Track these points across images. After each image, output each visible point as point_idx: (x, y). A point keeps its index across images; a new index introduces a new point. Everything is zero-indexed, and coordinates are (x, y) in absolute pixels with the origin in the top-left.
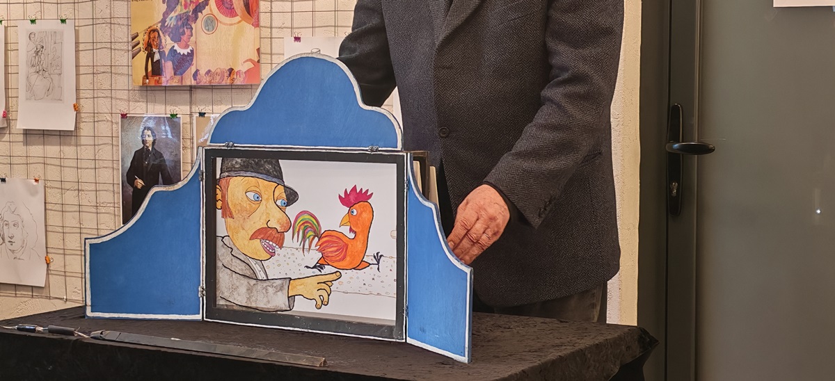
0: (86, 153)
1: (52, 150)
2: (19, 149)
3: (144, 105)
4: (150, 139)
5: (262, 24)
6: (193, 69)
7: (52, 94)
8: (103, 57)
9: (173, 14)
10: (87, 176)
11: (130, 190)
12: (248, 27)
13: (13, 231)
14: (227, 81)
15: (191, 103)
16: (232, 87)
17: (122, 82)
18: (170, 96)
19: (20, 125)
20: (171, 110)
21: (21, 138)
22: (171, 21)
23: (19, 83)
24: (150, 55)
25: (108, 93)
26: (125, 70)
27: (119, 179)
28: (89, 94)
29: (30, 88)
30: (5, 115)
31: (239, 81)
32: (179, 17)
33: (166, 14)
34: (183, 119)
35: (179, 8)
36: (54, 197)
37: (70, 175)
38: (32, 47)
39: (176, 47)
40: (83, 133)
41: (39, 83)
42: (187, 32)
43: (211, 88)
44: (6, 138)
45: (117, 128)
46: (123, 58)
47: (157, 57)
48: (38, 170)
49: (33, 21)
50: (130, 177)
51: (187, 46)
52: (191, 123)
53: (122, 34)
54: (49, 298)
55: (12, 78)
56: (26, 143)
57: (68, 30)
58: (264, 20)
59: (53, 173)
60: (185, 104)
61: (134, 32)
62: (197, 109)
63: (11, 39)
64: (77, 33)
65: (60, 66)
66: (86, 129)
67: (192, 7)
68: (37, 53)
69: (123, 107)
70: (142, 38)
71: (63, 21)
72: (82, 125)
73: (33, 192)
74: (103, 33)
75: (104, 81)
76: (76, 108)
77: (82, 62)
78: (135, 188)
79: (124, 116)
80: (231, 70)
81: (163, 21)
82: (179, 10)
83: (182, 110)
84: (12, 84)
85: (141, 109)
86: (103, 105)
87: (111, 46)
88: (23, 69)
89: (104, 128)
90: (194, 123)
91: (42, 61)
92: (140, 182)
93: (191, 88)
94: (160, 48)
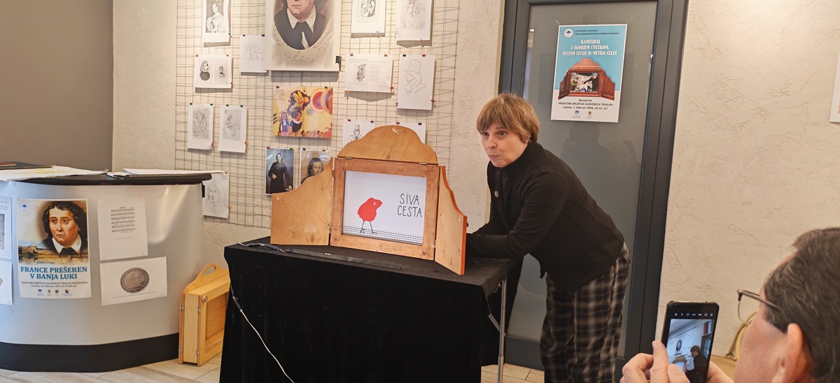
0: (250, 162)
1: (234, 161)
2: (218, 159)
3: (277, 144)
4: (280, 158)
5: (333, 113)
6: (301, 130)
7: (235, 137)
8: (260, 122)
9: (293, 107)
10: (250, 172)
11: (270, 179)
12: (327, 114)
13: (214, 194)
14: (316, 136)
15: (299, 144)
16: (318, 139)
17: (268, 134)
18: (290, 141)
19: (220, 149)
20: (290, 147)
21: (219, 155)
22: (292, 109)
23: (220, 131)
24: (282, 123)
25: (261, 138)
26: (269, 129)
27: (265, 174)
28: (252, 138)
29: (225, 133)
30: (212, 145)
31: (322, 137)
32: (296, 108)
33: (290, 106)
34: (296, 151)
35: (296, 104)
36: (234, 180)
37: (242, 171)
38: (227, 116)
39: (294, 121)
40: (248, 154)
41: (229, 131)
42: (299, 114)
43: (310, 138)
44: (212, 154)
45: (265, 153)
46: (269, 124)
47: (285, 124)
48: (227, 169)
49: (227, 105)
50: (270, 174)
51: (299, 120)
52: (299, 153)
53: (269, 113)
54: (229, 223)
55: (216, 129)
56: (222, 157)
57: (244, 110)
58: (334, 111)
59: (234, 170)
60: (296, 144)
61: (274, 113)
62: (302, 147)
63: (217, 112)
64: (248, 111)
65: (239, 125)
66: (250, 152)
67: (302, 105)
68: (229, 119)
69: (268, 144)
70: (279, 116)
71: (242, 106)
72: (248, 151)
73: (224, 178)
74: (260, 112)
75: (259, 133)
76: (246, 143)
77: (249, 124)
78: (272, 179)
79: (268, 148)
80: (319, 132)
81: (288, 109)
82: (296, 105)
83: (295, 147)
84: (216, 131)
85: (277, 146)
86: (259, 143)
87: (263, 118)
88: (222, 125)
89: (259, 153)
90: (302, 154)
91: (231, 123)
92: (274, 176)
93: (300, 138)
94: (287, 120)
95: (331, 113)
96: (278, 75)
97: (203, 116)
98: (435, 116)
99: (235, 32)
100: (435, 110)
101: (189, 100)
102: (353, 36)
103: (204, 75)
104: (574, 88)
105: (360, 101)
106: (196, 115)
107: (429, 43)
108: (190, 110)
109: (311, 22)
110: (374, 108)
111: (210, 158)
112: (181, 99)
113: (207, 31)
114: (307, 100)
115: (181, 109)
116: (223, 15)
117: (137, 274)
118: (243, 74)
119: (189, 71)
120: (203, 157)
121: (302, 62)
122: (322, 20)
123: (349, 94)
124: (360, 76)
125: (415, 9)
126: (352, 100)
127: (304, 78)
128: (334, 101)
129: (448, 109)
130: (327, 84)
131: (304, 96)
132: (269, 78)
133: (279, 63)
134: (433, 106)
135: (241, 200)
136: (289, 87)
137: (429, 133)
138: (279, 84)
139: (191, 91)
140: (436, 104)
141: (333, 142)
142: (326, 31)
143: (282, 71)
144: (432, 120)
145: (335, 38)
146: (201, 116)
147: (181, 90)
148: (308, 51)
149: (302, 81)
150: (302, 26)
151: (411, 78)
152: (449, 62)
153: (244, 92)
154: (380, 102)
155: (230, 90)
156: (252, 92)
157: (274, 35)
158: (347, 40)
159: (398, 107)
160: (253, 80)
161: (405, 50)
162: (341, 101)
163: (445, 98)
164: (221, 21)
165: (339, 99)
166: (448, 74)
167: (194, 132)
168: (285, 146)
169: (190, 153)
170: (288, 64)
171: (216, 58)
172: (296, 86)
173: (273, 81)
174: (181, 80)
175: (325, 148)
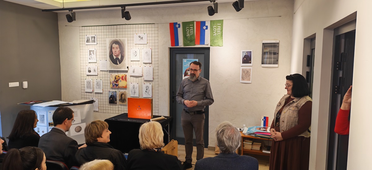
0: (104, 95)
1: (99, 95)
2: (95, 95)
4: (113, 94)
6: (118, 86)
7: (99, 88)
8: (106, 84)
10: (104, 98)
13: (94, 104)
14: (123, 88)
19: (95, 91)
21: (95, 93)
24: (113, 84)
28: (104, 88)
29: (96, 87)
30: (93, 91)
34: (117, 92)
36: (99, 100)
37: (102, 98)
38: (96, 83)
41: (97, 87)
43: (121, 88)
45: (108, 92)
48: (97, 97)
49: (97, 80)
50: (110, 98)
53: (109, 82)
54: (99, 112)
55: (94, 86)
57: (101, 81)
59: (99, 97)
60: (117, 90)
62: (119, 90)
63: (94, 81)
64: (103, 81)
66: (104, 92)
69: (109, 90)
70: (112, 82)
73: (97, 100)
74: (106, 81)
75: (106, 87)
76: (103, 90)
77: (103, 85)
80: (123, 86)
81: (114, 80)
84: (94, 87)
85: (111, 90)
86: (106, 90)
87: (107, 83)
88: (95, 85)
89: (106, 92)
90: (119, 92)
91: (98, 84)
92: (111, 99)
93: (118, 88)
94: (114, 83)
95: (126, 81)
96: (111, 71)
97: (90, 83)
98: (154, 82)
99: (98, 59)
100: (154, 80)
101: (85, 78)
102: (131, 61)
103: (90, 71)
104: (187, 74)
105: (134, 78)
106: (87, 82)
107: (151, 63)
108: (85, 81)
109: (120, 57)
110: (138, 80)
111: (92, 94)
112: (82, 78)
113: (90, 59)
114: (119, 78)
115: (83, 81)
116: (94, 54)
117: (79, 128)
118: (101, 71)
119: (85, 70)
120: (90, 94)
121: (118, 68)
122: (122, 57)
123: (131, 76)
124: (134, 72)
125: (147, 55)
126: (132, 78)
127: (118, 72)
128: (127, 78)
129: (157, 80)
130: (125, 74)
131: (119, 77)
132: (108, 72)
133: (111, 68)
134: (153, 79)
135: (102, 106)
136: (114, 74)
137: (153, 86)
138: (111, 74)
139: (85, 75)
140: (154, 79)
141: (127, 89)
142: (124, 60)
143: (112, 71)
144: (153, 83)
145: (127, 62)
146: (89, 83)
147: (82, 75)
148: (119, 65)
149: (118, 73)
150: (117, 59)
151: (147, 72)
152: (156, 68)
153: (101, 76)
154: (139, 78)
155: (97, 75)
156: (104, 76)
157: (110, 61)
158: (130, 62)
159: (144, 79)
160: (104, 72)
161: (145, 65)
162: (129, 78)
163: (156, 77)
164: (93, 56)
165: (128, 77)
166: (156, 71)
167: (87, 87)
168: (114, 90)
169: (86, 93)
170: (114, 69)
171: (92, 67)
172: (116, 74)
173: (110, 73)
174: (82, 73)
175: (125, 91)
